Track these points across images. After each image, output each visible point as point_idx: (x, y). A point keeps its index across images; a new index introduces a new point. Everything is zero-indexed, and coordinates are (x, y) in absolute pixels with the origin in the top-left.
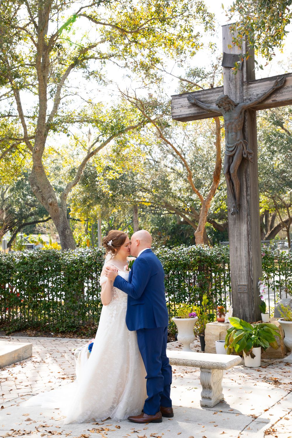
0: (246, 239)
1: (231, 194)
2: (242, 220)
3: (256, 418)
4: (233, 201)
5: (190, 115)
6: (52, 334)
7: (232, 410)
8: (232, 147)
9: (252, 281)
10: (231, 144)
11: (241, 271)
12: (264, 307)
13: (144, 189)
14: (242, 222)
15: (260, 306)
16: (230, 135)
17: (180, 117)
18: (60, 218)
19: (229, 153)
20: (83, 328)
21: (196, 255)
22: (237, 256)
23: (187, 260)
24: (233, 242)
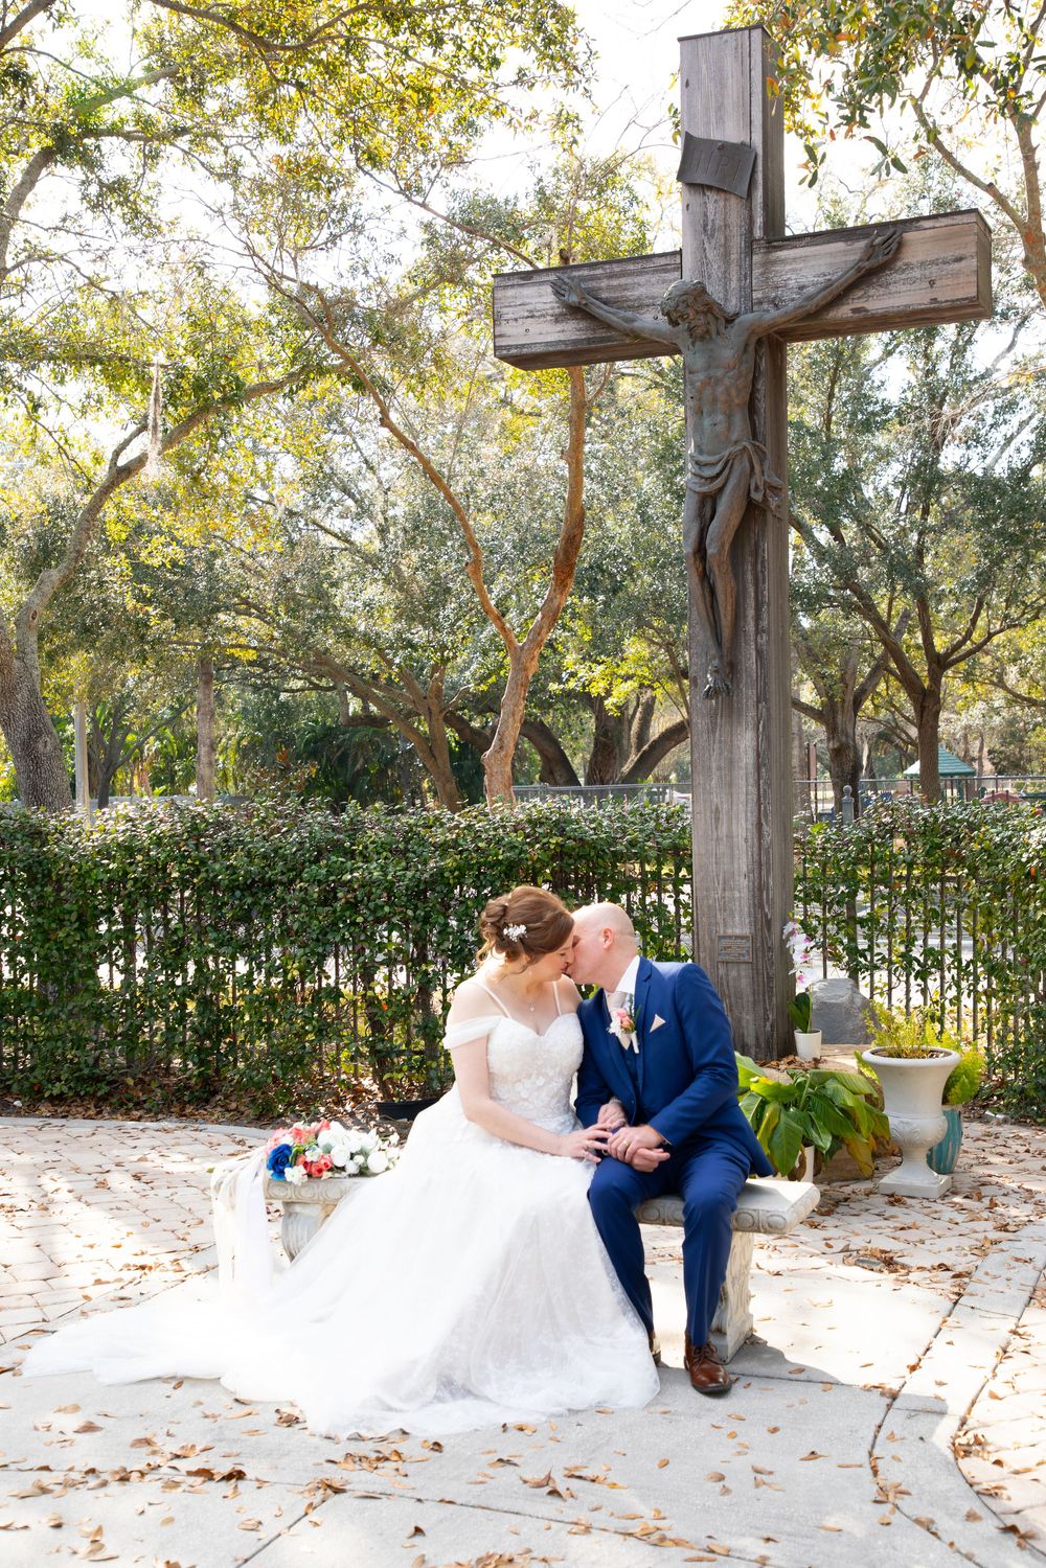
0: (751, 781)
1: (707, 626)
2: (740, 716)
3: (894, 1397)
4: (713, 651)
5: (562, 347)
6: (17, 1103)
7: (801, 1370)
8: (714, 464)
9: (769, 923)
10: (710, 453)
11: (732, 890)
12: (804, 1007)
14: (739, 723)
15: (793, 1008)
16: (707, 422)
17: (525, 351)
18: (19, 697)
19: (704, 485)
20: (130, 1081)
21: (549, 835)
22: (717, 839)
23: (517, 851)
24: (704, 789)
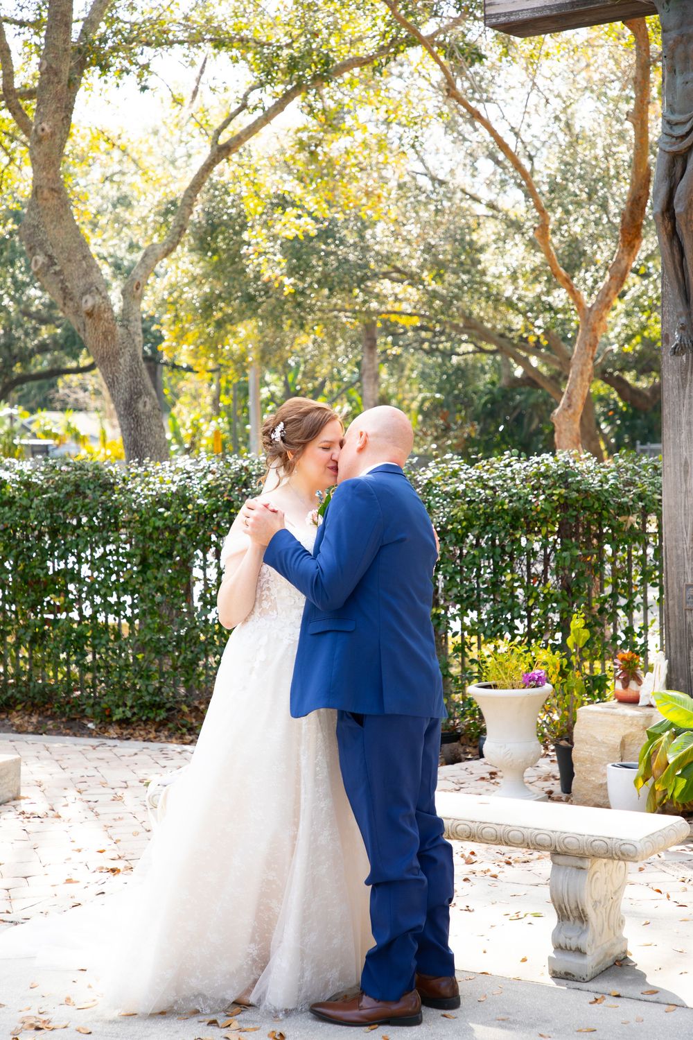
1: (675, 284)
4: (681, 309)
5: (547, 13)
6: (91, 725)
7: (654, 992)
8: (684, 123)
10: (681, 113)
13: (398, 270)
16: (679, 80)
17: (513, 18)
18: (122, 361)
19: (674, 144)
20: (185, 709)
21: (554, 486)
22: (686, 491)
23: (522, 501)
24: (674, 443)
